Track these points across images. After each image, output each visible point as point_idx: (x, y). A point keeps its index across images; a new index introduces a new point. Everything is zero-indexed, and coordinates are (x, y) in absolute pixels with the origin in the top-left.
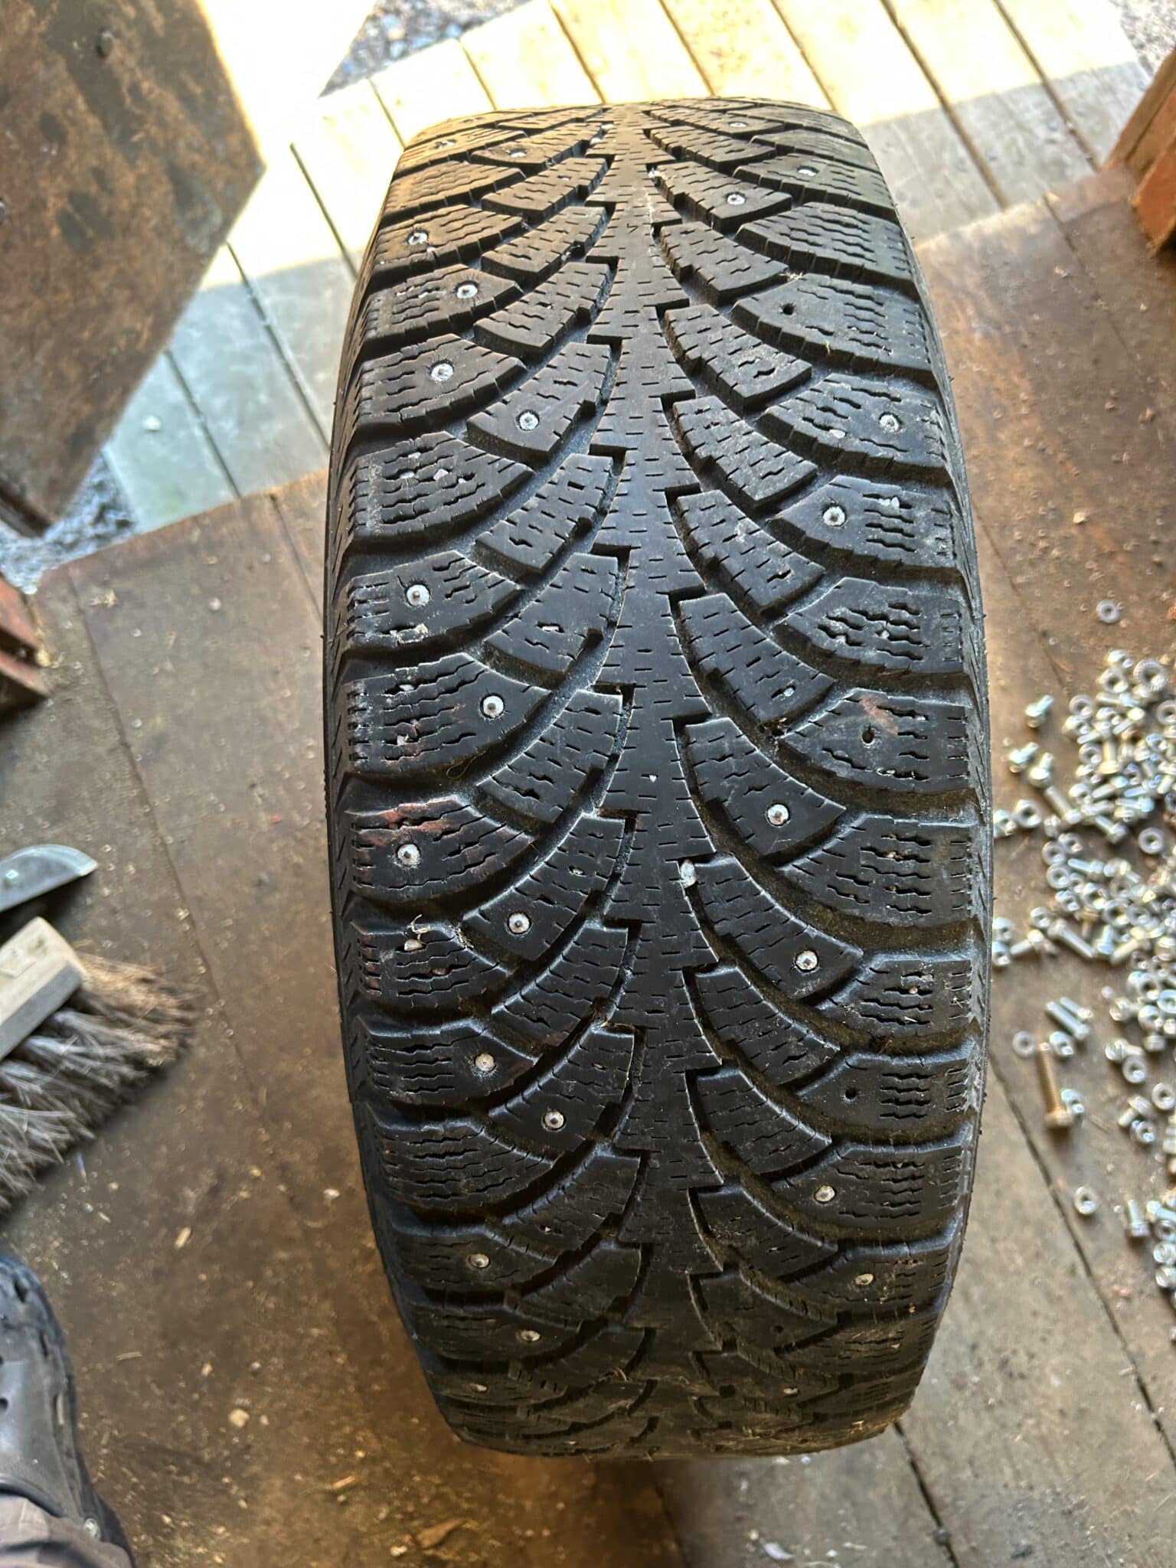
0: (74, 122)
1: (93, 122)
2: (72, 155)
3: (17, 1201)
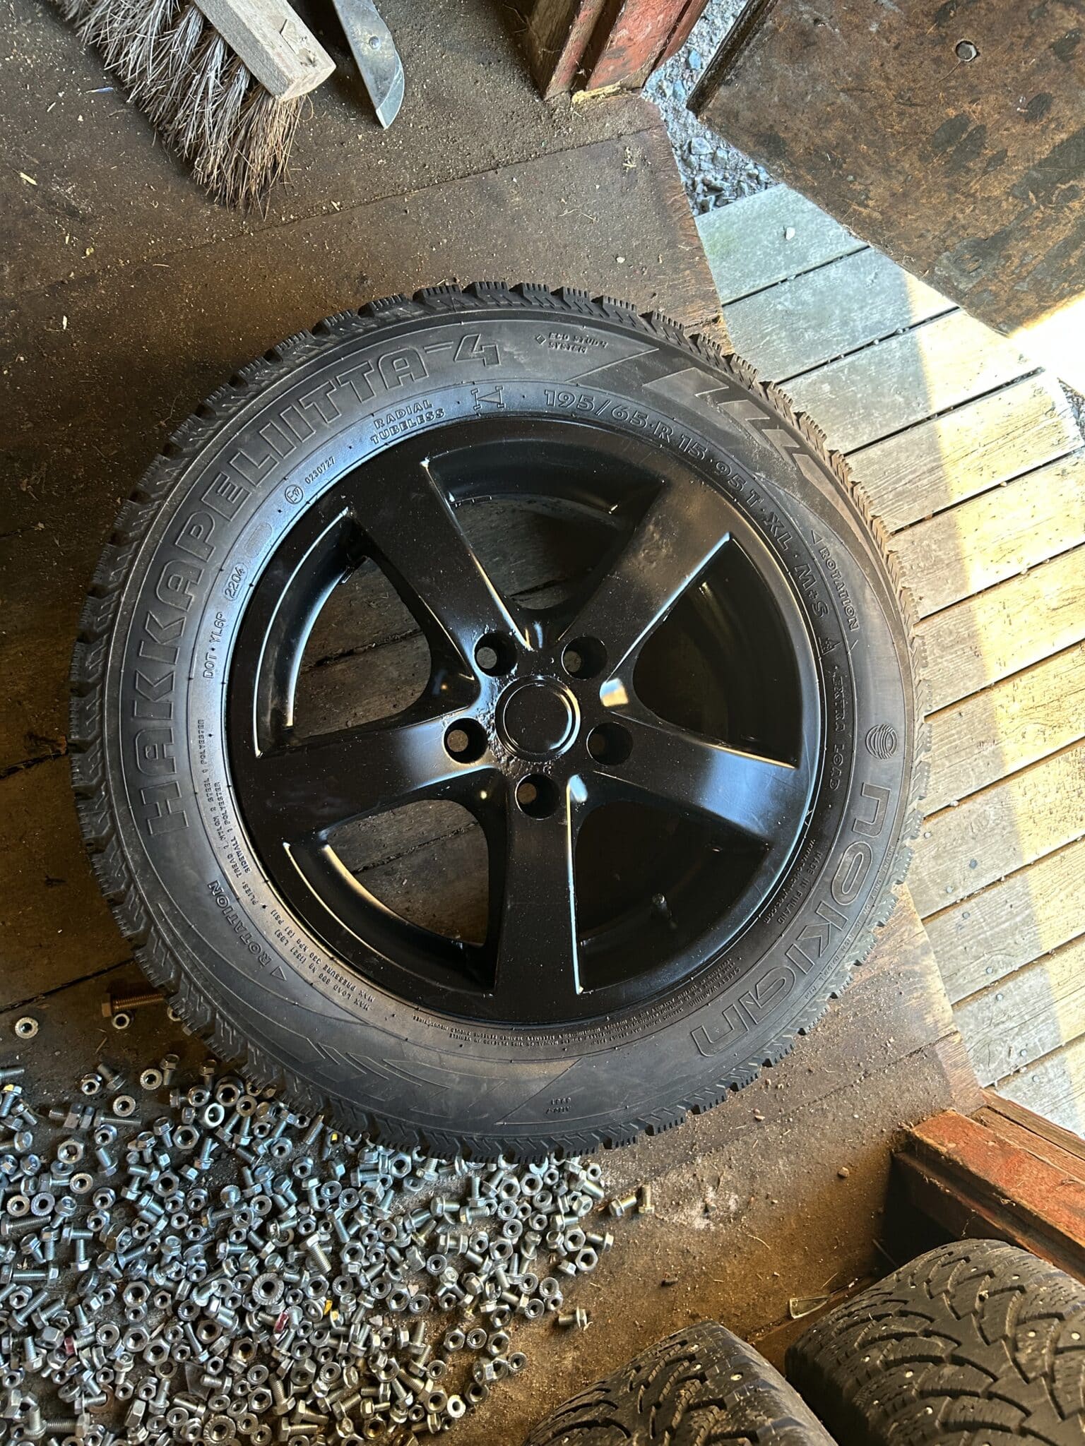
0: (1044, 130)
1: (1045, 151)
2: (1017, 129)
3: (71, 26)
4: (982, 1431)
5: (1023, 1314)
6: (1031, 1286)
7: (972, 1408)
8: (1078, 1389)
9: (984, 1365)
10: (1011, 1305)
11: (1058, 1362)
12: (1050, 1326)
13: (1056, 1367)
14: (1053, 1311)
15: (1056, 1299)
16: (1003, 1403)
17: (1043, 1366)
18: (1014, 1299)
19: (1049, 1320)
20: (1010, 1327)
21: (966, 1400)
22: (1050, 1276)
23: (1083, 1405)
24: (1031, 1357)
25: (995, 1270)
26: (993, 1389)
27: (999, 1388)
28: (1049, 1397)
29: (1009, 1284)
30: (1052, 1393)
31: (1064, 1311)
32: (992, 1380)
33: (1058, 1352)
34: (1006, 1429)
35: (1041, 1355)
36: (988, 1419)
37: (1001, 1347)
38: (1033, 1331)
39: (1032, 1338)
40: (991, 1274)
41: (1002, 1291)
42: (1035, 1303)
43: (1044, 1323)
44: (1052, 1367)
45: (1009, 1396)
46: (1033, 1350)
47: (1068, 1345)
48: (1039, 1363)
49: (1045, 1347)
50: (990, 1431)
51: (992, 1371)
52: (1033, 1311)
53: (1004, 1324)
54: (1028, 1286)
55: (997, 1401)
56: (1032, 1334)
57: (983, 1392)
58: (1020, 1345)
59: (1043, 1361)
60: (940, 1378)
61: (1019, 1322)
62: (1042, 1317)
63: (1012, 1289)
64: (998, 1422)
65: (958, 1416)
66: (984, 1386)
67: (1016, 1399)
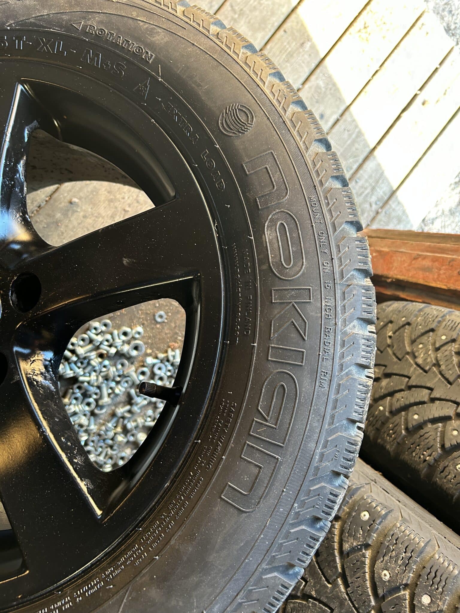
4: (411, 409)
5: (413, 337)
6: (412, 319)
7: (402, 399)
8: (454, 365)
9: (401, 373)
10: (405, 334)
11: (439, 355)
12: (428, 337)
13: (439, 359)
14: (428, 329)
15: (428, 321)
16: (417, 389)
17: (432, 361)
18: (406, 331)
19: (427, 335)
20: (409, 346)
21: (398, 395)
22: (420, 310)
23: (459, 373)
24: (424, 358)
25: (392, 319)
26: (410, 384)
27: (413, 382)
28: (440, 376)
29: (401, 324)
30: (441, 373)
31: (433, 326)
32: (407, 379)
33: (437, 349)
34: (423, 403)
35: (429, 355)
36: (412, 401)
37: (407, 359)
38: (421, 344)
39: (421, 348)
40: (391, 322)
41: (399, 329)
42: (417, 328)
43: (425, 338)
44: (436, 359)
45: (419, 384)
46: (424, 354)
47: (442, 344)
48: (429, 360)
49: (429, 350)
50: (415, 407)
51: (406, 374)
52: (418, 333)
53: (405, 347)
54: (411, 320)
55: (414, 389)
56: (421, 346)
57: (405, 387)
58: (416, 354)
59: (431, 358)
60: (381, 388)
61: (413, 342)
62: (423, 334)
63: (404, 326)
64: (417, 400)
65: (397, 405)
66: (405, 384)
67: (423, 384)
